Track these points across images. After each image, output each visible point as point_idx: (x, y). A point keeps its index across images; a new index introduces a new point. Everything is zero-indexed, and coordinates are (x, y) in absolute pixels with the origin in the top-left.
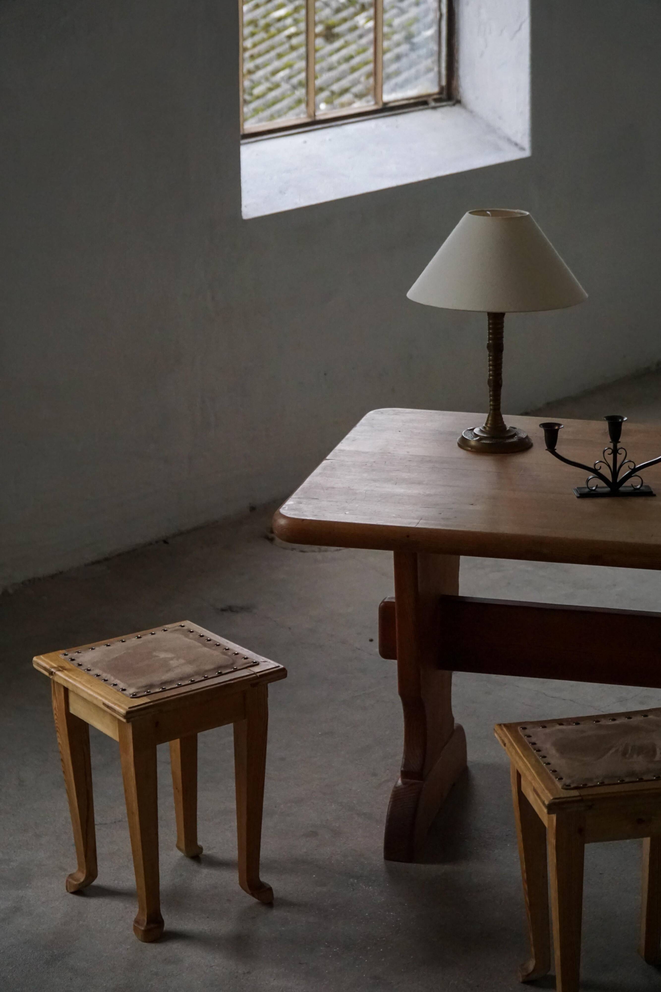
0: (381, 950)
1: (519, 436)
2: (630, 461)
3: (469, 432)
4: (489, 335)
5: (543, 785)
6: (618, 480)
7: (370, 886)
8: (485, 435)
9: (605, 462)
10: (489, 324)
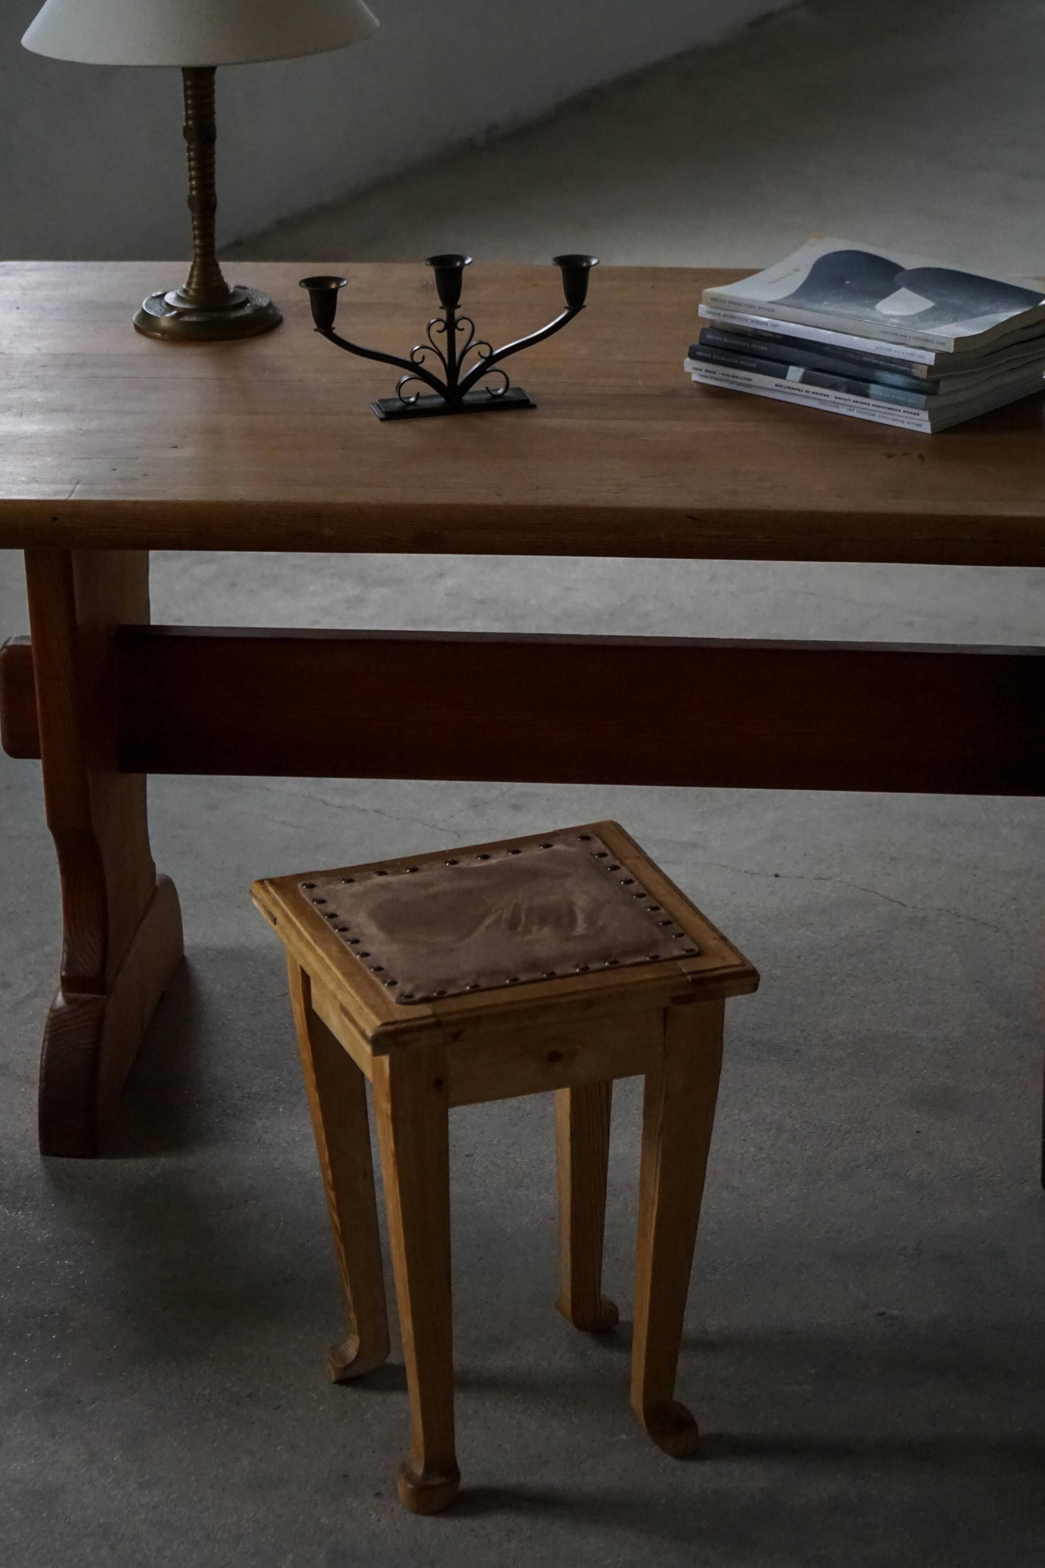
0: (54, 1337)
1: (253, 303)
2: (481, 343)
3: (156, 301)
4: (186, 110)
5: (358, 999)
6: (460, 381)
7: (18, 1210)
8: (187, 306)
9: (434, 348)
10: (186, 88)
